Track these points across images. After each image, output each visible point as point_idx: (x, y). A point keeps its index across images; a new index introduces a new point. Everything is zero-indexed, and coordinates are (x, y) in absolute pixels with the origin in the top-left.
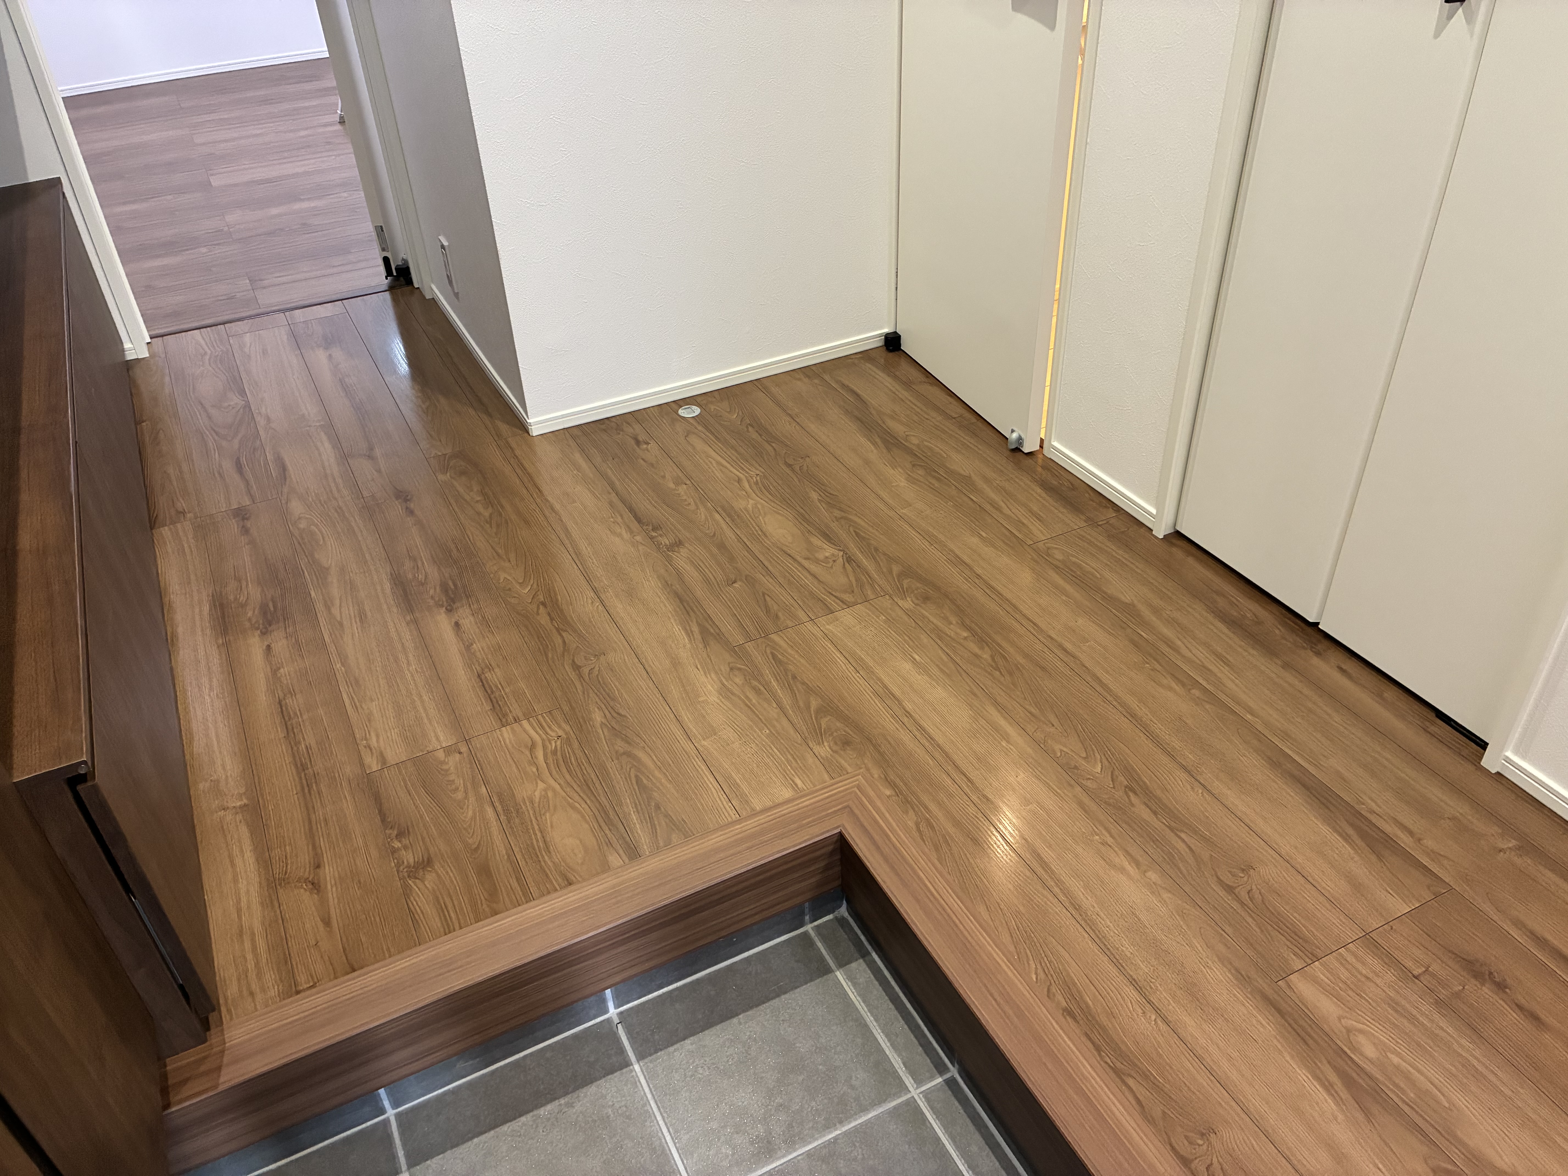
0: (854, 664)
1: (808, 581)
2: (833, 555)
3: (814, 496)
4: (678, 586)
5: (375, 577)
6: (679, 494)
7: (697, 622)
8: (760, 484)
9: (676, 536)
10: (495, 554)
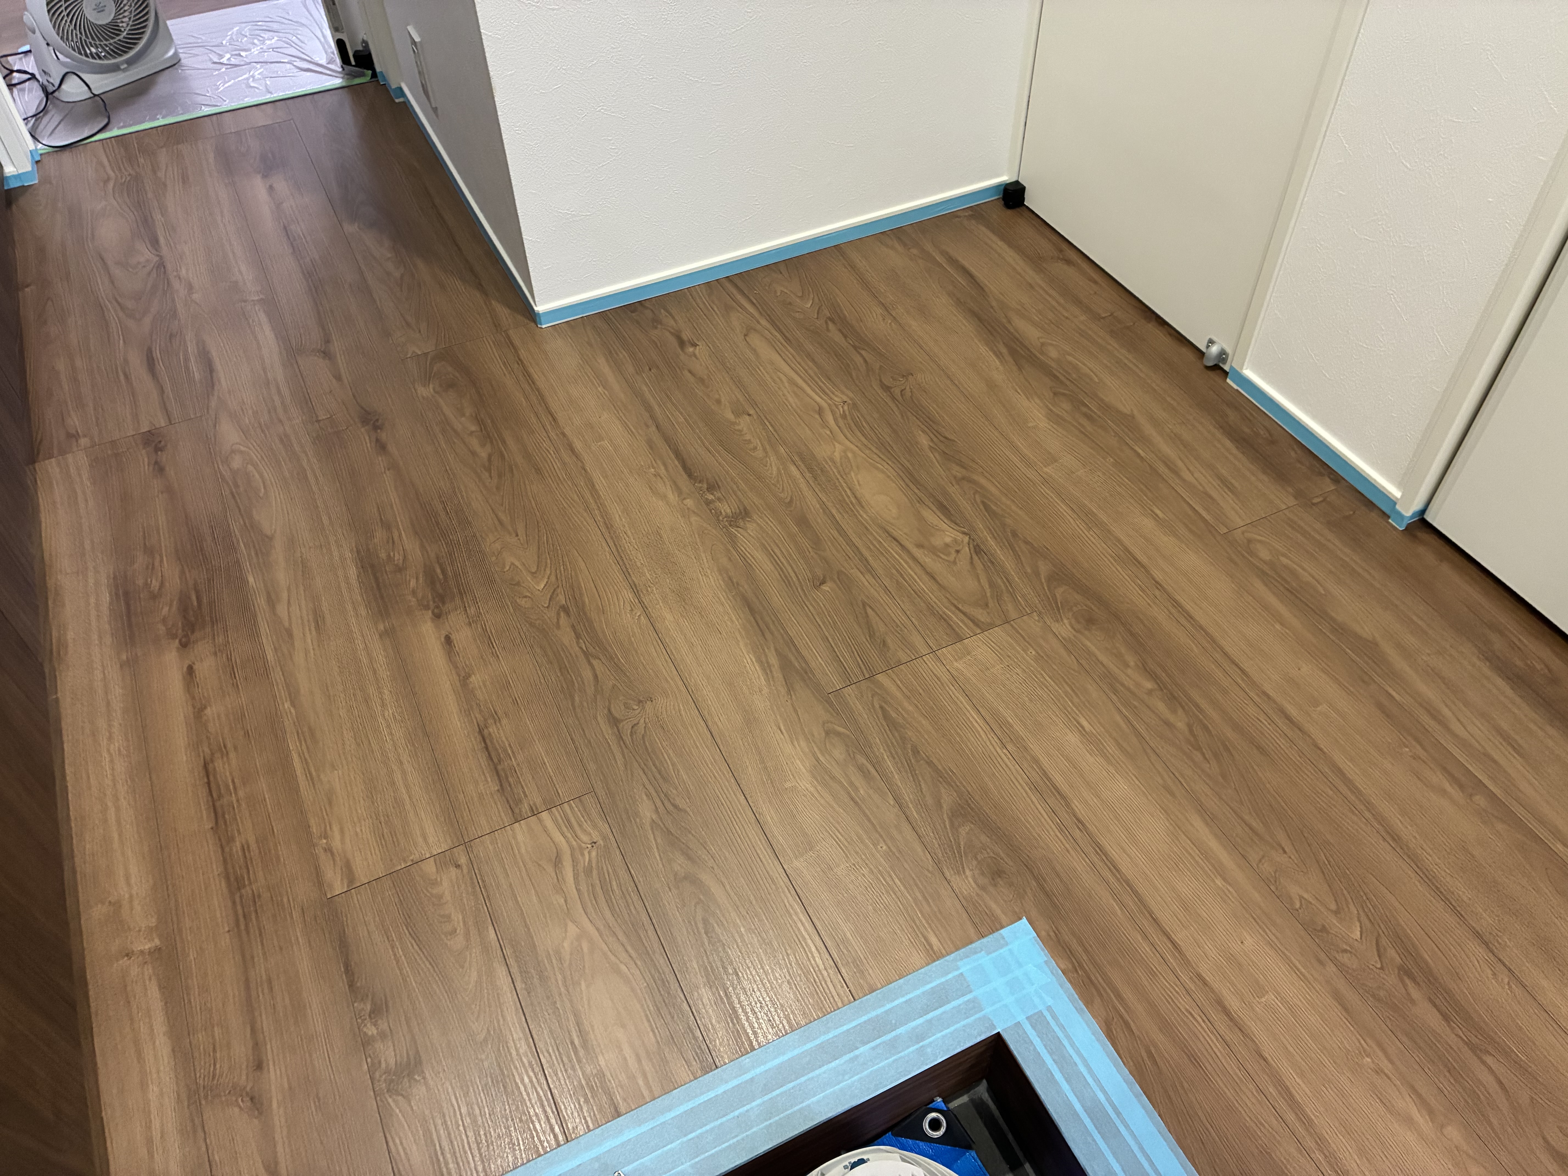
0: (999, 733)
1: (924, 585)
2: (955, 541)
3: (924, 440)
4: (746, 587)
5: (336, 553)
6: (740, 431)
7: (776, 650)
8: (849, 418)
9: (740, 500)
10: (496, 522)
